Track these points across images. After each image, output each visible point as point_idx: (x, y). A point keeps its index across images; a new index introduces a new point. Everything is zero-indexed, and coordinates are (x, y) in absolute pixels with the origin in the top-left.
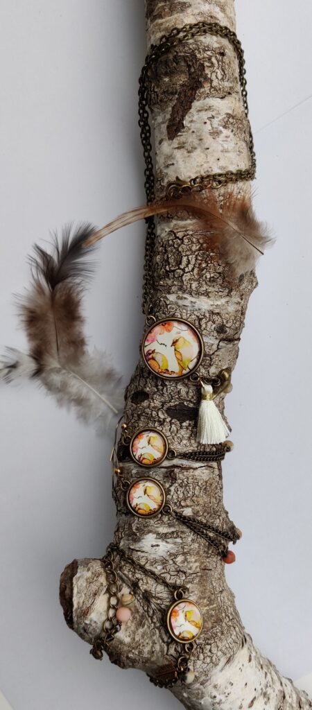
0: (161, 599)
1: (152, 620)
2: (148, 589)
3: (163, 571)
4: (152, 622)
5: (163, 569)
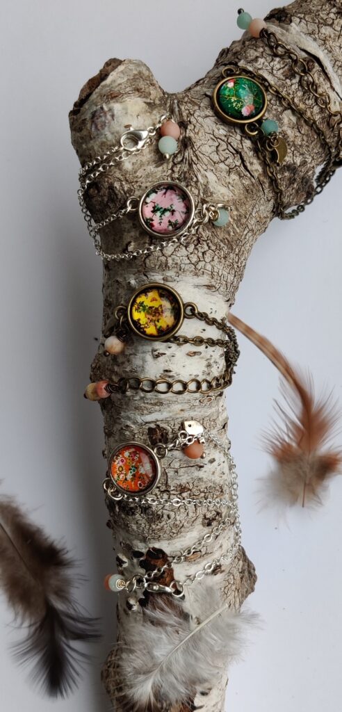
4: (172, 169)
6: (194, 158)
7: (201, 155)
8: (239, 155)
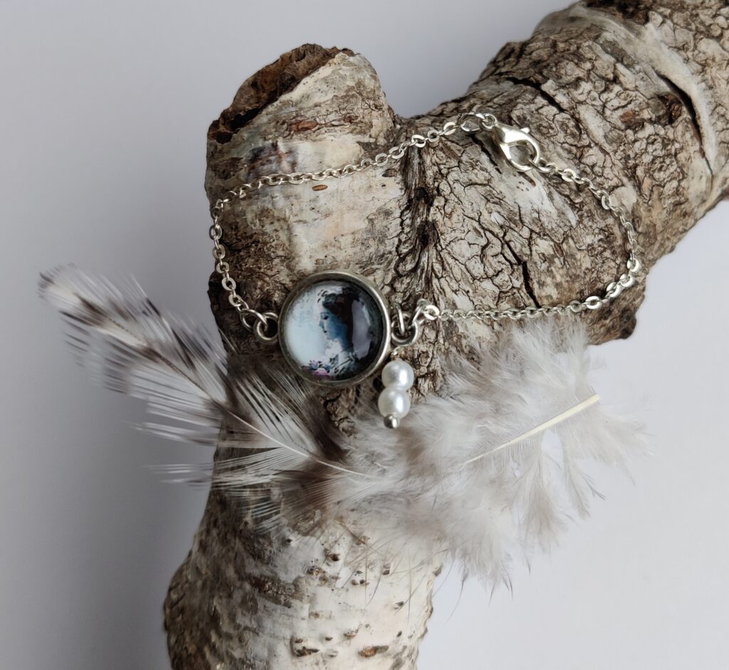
0: (444, 269)
1: (394, 280)
2: (441, 228)
3: (497, 230)
4: (391, 285)
5: (501, 227)
6: (437, 267)
7: (450, 261)
8: (521, 267)
